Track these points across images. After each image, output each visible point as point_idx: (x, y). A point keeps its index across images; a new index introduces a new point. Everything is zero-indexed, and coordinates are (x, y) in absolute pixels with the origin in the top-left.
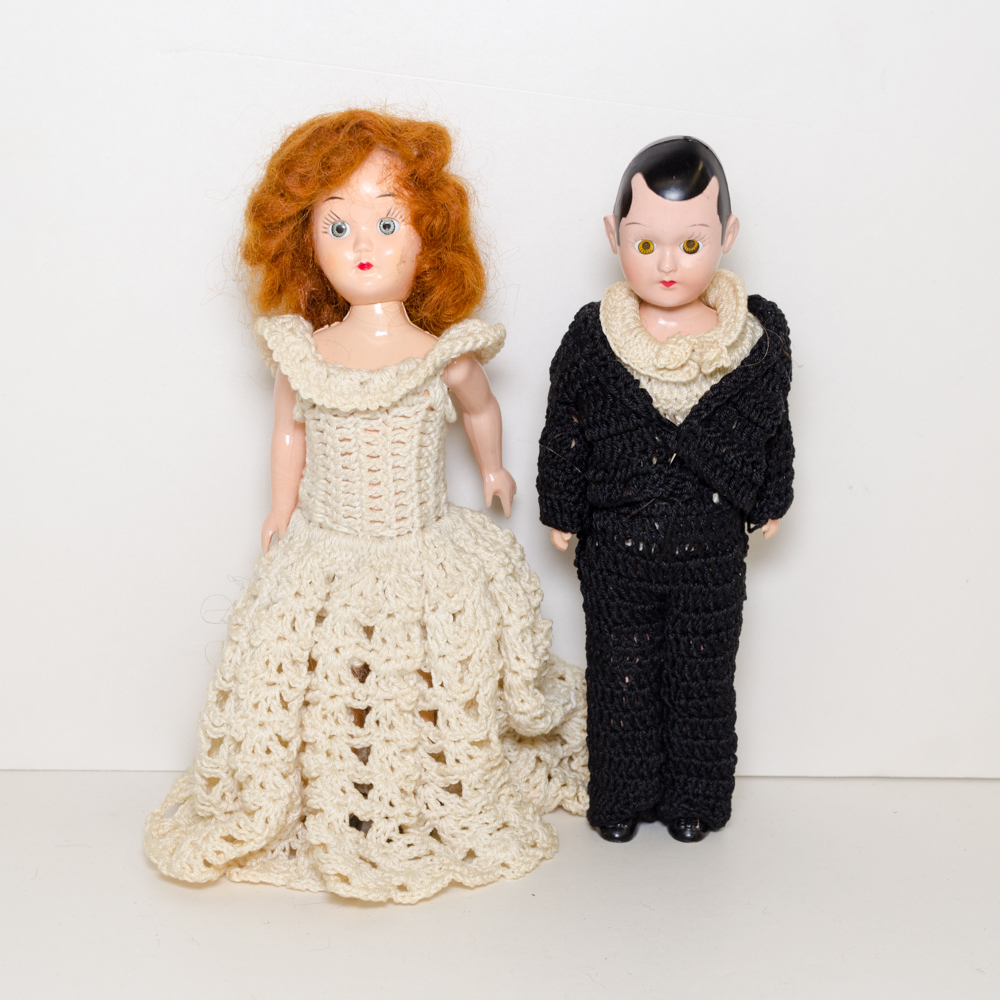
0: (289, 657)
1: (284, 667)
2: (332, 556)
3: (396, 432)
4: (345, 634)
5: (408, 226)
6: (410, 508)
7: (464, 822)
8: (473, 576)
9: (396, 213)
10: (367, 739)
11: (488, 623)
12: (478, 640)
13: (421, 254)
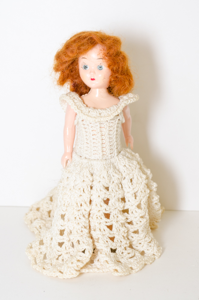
0: (84, 201)
1: (82, 204)
2: (92, 167)
3: (110, 127)
4: (101, 191)
5: (107, 68)
6: (114, 150)
7: (140, 242)
8: (135, 167)
9: (103, 64)
10: (111, 223)
11: (142, 180)
12: (140, 186)
13: (111, 76)
